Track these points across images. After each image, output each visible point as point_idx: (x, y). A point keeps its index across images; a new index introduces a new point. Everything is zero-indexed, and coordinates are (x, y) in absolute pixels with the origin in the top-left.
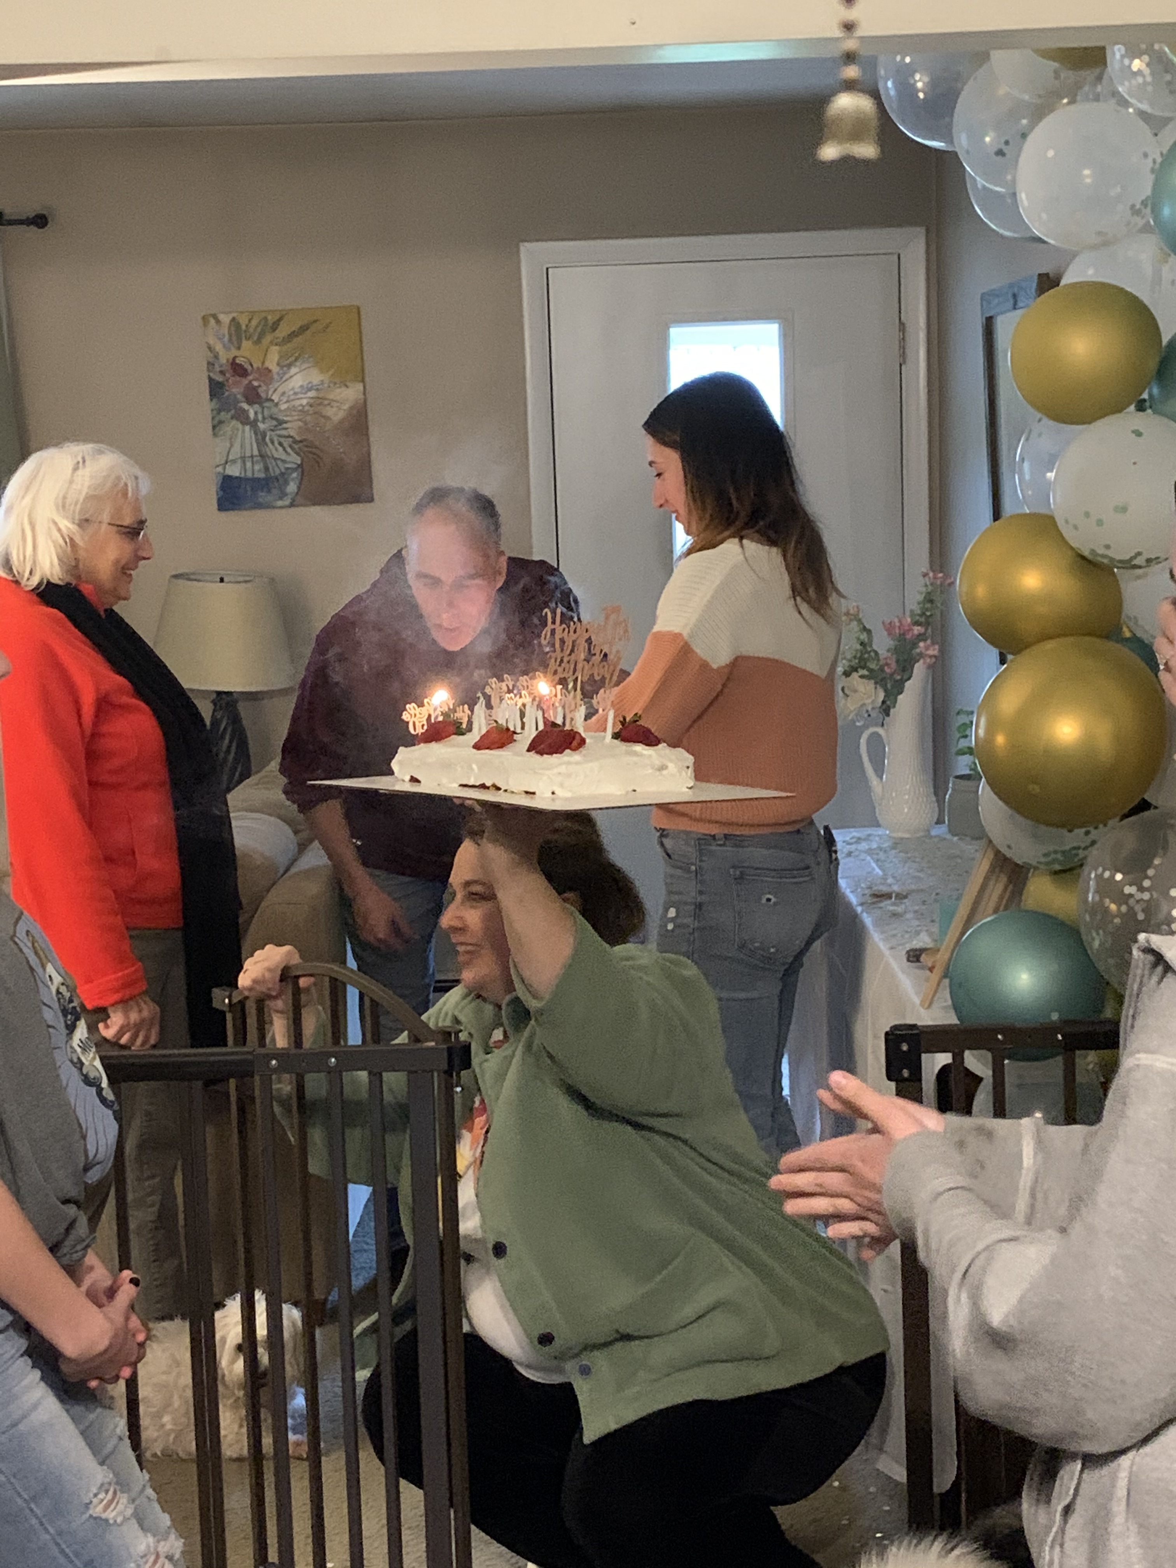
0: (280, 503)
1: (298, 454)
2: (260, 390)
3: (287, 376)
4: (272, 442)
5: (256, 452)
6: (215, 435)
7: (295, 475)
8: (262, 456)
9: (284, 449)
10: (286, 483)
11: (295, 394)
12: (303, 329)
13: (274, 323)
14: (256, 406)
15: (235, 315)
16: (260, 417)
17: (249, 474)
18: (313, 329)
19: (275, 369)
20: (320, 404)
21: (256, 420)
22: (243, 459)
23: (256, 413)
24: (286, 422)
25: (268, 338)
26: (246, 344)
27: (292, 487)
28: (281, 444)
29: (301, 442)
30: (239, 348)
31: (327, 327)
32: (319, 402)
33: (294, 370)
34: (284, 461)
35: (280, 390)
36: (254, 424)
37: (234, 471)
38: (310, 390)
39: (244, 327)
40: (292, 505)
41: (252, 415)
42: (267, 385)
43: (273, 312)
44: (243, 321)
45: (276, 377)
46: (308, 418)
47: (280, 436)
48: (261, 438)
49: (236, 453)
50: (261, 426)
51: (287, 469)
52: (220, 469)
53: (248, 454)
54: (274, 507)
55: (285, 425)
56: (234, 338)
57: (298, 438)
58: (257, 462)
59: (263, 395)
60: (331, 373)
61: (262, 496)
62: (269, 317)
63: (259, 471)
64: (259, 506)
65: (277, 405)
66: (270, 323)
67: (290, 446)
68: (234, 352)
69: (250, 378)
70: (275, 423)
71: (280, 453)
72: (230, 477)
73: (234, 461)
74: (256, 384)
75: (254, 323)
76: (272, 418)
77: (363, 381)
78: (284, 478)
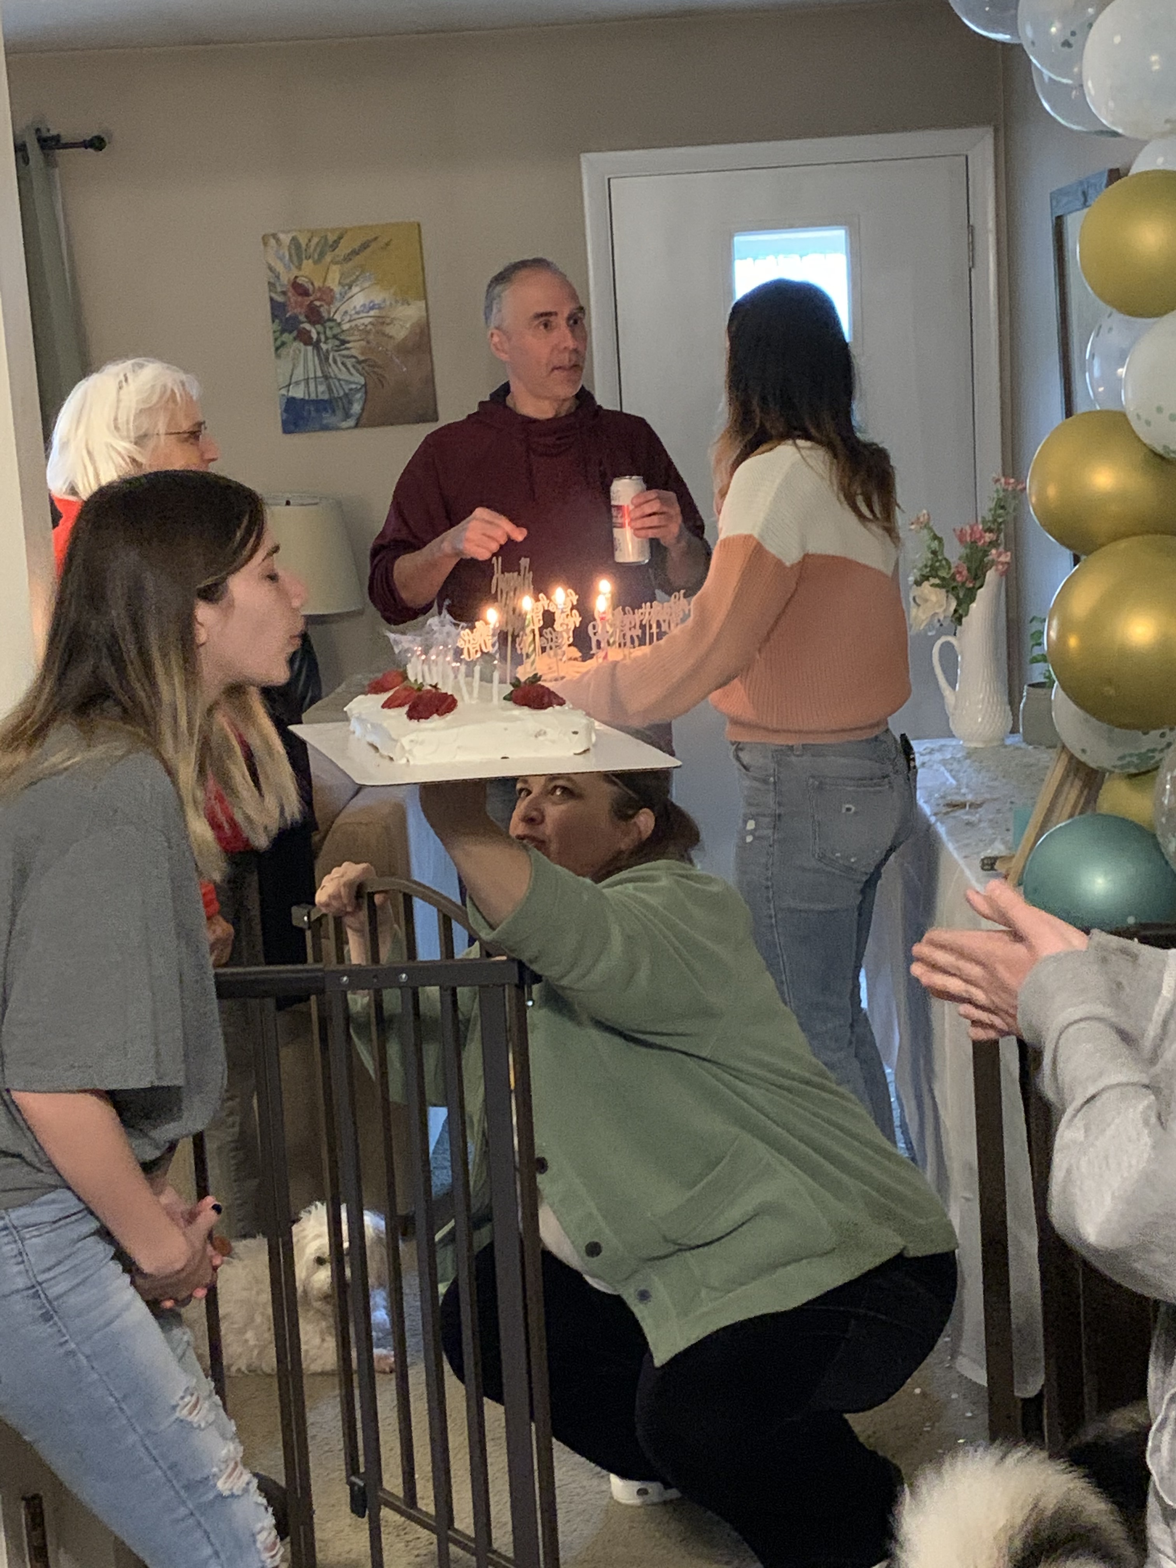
0: (344, 424)
1: (361, 374)
2: (322, 309)
3: (349, 295)
4: (335, 362)
5: (319, 374)
6: (278, 356)
7: (358, 396)
8: (326, 377)
9: (348, 369)
10: (350, 403)
11: (357, 313)
12: (365, 246)
13: (335, 241)
14: (319, 327)
15: (294, 234)
16: (323, 338)
17: (313, 396)
18: (374, 246)
19: (337, 289)
20: (383, 323)
21: (319, 341)
22: (307, 380)
23: (318, 333)
24: (348, 342)
25: (328, 258)
26: (307, 264)
27: (356, 408)
28: (343, 363)
29: (363, 361)
30: (299, 268)
31: (387, 244)
32: (381, 321)
33: (355, 289)
34: (348, 382)
35: (343, 308)
36: (316, 345)
37: (298, 393)
38: (372, 308)
39: (304, 246)
40: (357, 426)
41: (314, 336)
42: (329, 304)
43: (333, 231)
44: (303, 241)
45: (338, 296)
46: (371, 337)
47: (344, 356)
48: (324, 359)
49: (299, 374)
50: (324, 346)
51: (351, 389)
52: (284, 392)
53: (312, 375)
54: (338, 429)
55: (348, 345)
56: (295, 259)
57: (361, 358)
58: (321, 383)
59: (325, 315)
60: (392, 291)
61: (328, 418)
62: (329, 234)
63: (323, 393)
64: (325, 428)
65: (339, 324)
66: (330, 242)
67: (354, 366)
68: (295, 272)
69: (311, 298)
70: (337, 343)
71: (344, 375)
72: (293, 398)
73: (297, 383)
74: (318, 303)
75: (315, 240)
76: (335, 337)
77: (425, 298)
78: (348, 399)
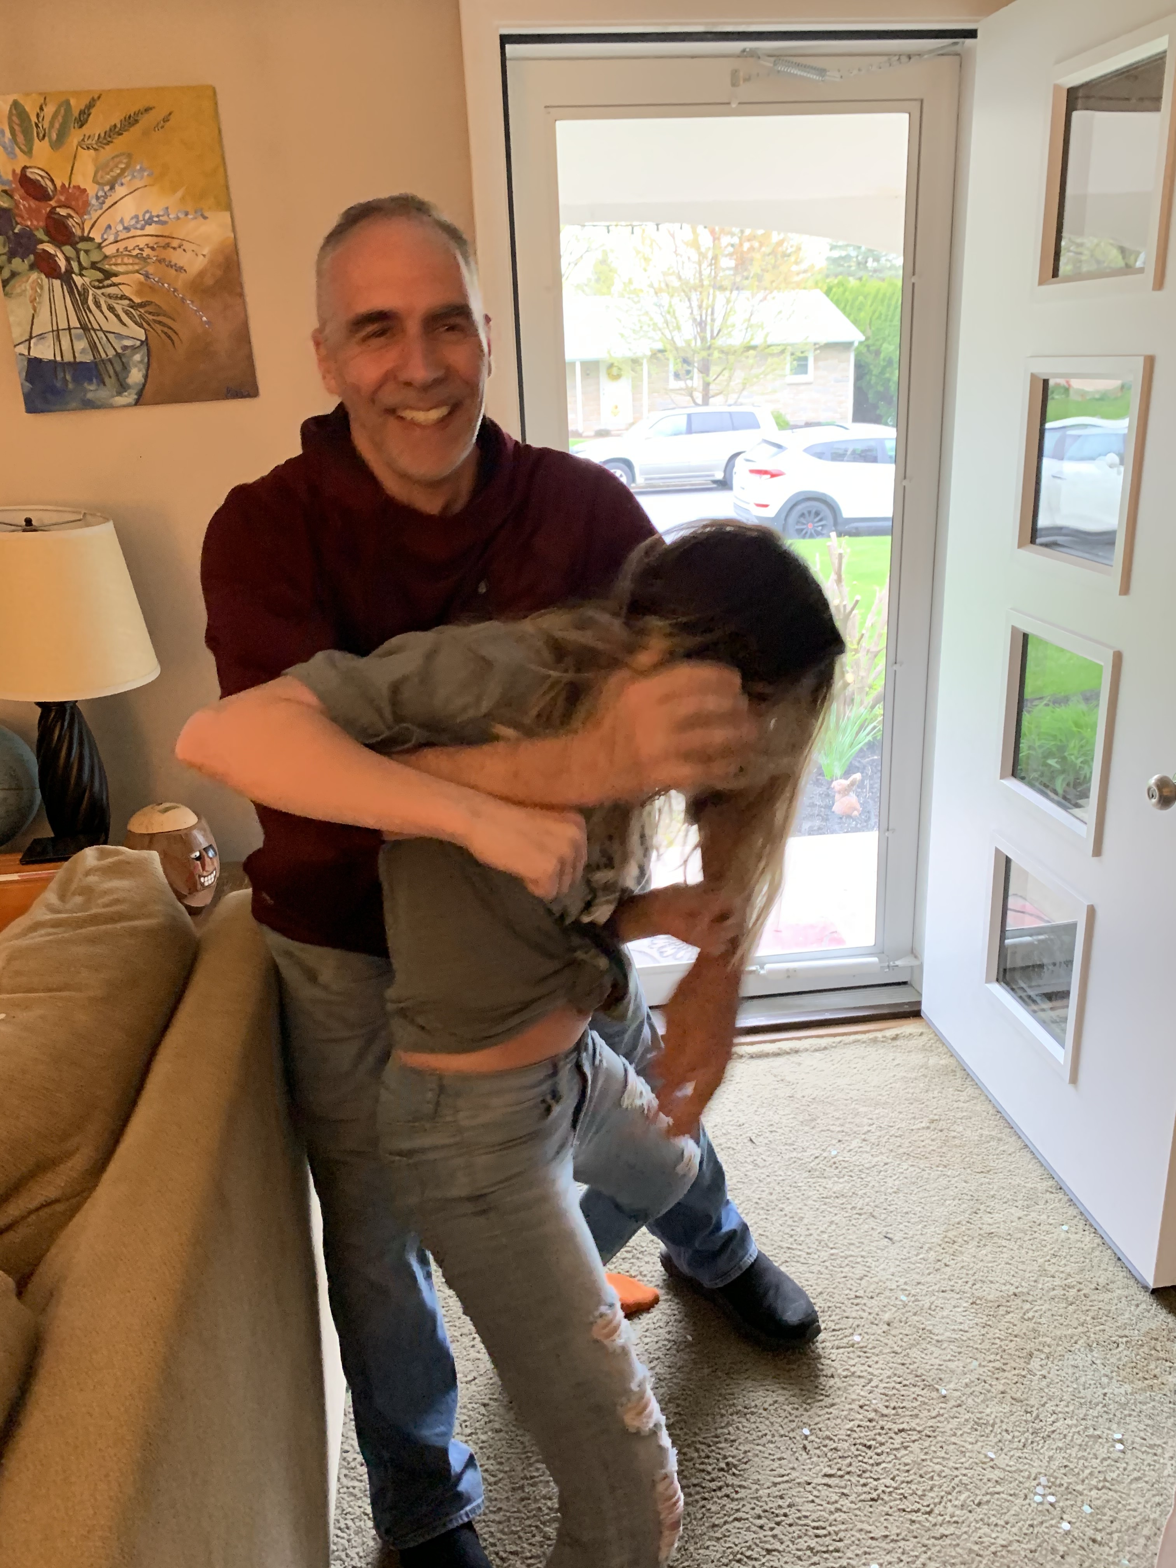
1: (141, 326)
2: (70, 222)
3: (109, 202)
4: (98, 305)
5: (75, 323)
6: (6, 294)
7: (137, 357)
8: (84, 328)
9: (117, 316)
10: (125, 368)
11: (127, 229)
12: (131, 121)
13: (82, 112)
14: (68, 249)
15: (15, 97)
16: (75, 265)
18: (146, 121)
19: (92, 190)
20: (168, 245)
21: (69, 271)
22: (57, 332)
23: (68, 259)
24: (116, 275)
25: (75, 137)
26: (41, 148)
27: (136, 376)
28: (111, 309)
29: (142, 305)
30: (29, 152)
31: (166, 120)
32: (165, 242)
33: (120, 191)
35: (102, 223)
36: (66, 278)
37: (44, 351)
38: (149, 222)
39: (34, 119)
40: (137, 403)
41: (62, 263)
42: (81, 215)
43: (76, 94)
44: (31, 110)
45: (94, 201)
46: (150, 269)
47: (110, 296)
48: (79, 298)
49: (43, 324)
50: (78, 280)
53: (63, 325)
54: (112, 407)
55: (114, 280)
56: (20, 138)
57: (137, 300)
59: (77, 232)
60: (179, 194)
62: (73, 102)
65: (99, 246)
66: (76, 113)
67: (127, 313)
68: (22, 160)
69: (53, 203)
70: (100, 276)
71: (112, 325)
73: (41, 336)
74: (63, 212)
75: (49, 110)
76: (94, 266)
77: (229, 207)
78: (122, 361)
